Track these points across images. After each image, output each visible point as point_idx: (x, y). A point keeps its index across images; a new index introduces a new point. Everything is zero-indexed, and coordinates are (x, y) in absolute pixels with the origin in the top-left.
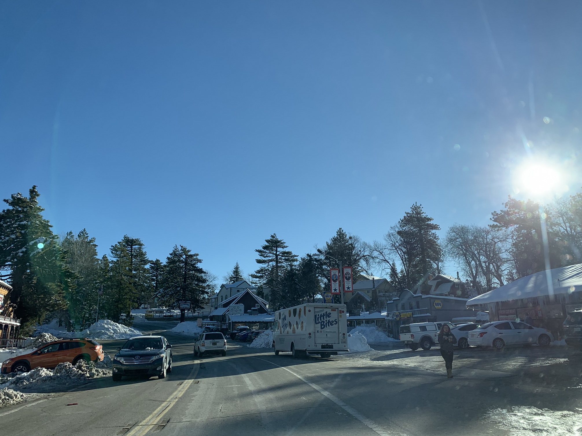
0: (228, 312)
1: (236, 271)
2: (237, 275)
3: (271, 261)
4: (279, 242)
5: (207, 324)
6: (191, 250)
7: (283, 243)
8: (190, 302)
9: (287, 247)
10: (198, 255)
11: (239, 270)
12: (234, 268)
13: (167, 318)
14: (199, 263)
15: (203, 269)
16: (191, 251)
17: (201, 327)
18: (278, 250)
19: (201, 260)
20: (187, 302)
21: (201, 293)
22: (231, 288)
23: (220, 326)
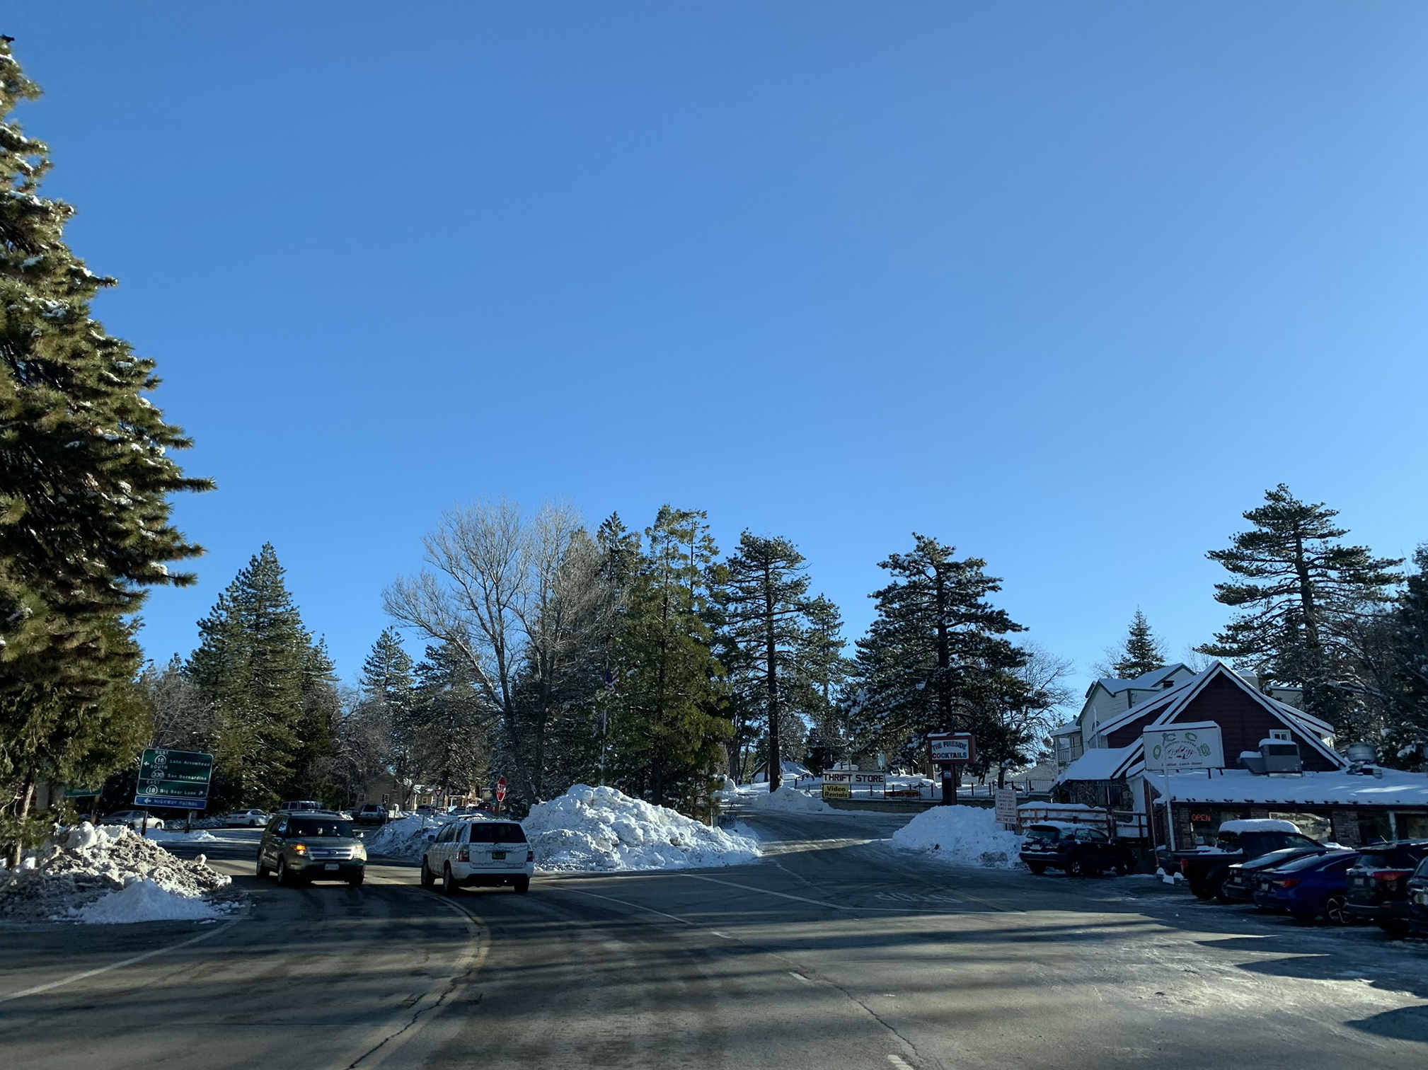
0: (1141, 765)
1: (1140, 643)
2: (1143, 656)
3: (1278, 591)
4: (1304, 513)
5: (1042, 814)
6: (953, 549)
7: (1326, 515)
8: (969, 734)
9: (1344, 532)
10: (980, 563)
11: (1149, 638)
12: (1131, 633)
13: (898, 799)
14: (988, 593)
15: (1007, 612)
16: (954, 551)
17: (1016, 829)
18: (1304, 546)
19: (994, 581)
20: (957, 734)
21: (1011, 700)
22: (1129, 690)
23: (1105, 826)
